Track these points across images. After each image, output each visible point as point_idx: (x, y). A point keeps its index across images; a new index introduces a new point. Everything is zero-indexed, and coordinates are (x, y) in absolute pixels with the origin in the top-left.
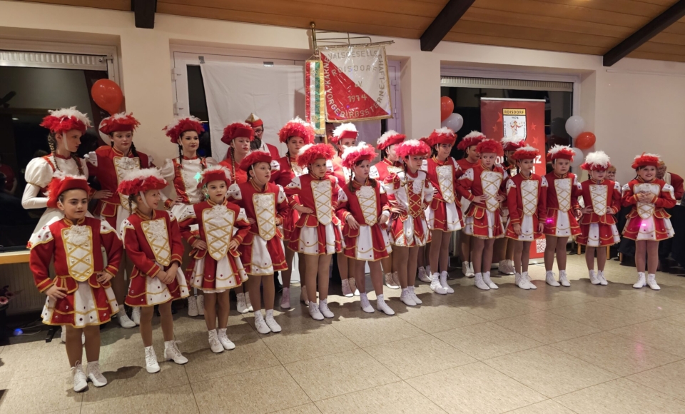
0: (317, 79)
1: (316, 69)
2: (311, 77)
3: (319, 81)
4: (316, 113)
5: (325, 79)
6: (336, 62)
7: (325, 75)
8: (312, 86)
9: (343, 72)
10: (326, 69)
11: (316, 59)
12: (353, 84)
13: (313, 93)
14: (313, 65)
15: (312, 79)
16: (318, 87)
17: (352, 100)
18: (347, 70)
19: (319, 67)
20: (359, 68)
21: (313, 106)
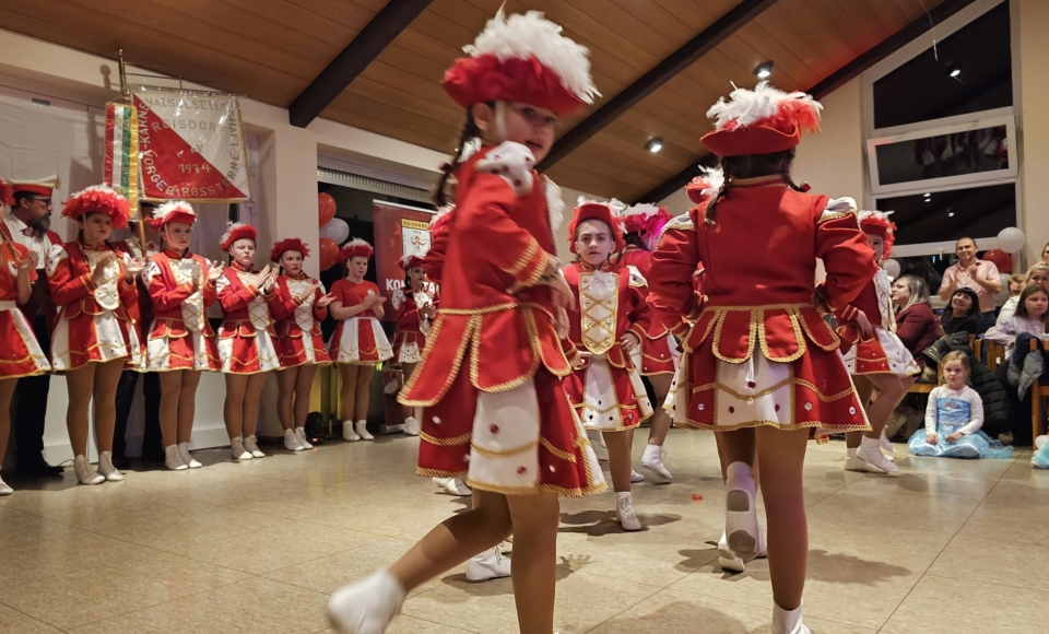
0: (127, 134)
1: (125, 118)
2: (115, 128)
3: (129, 136)
4: (122, 184)
5: (140, 134)
6: (159, 111)
7: (140, 128)
8: (117, 143)
9: (172, 127)
10: (143, 120)
11: (124, 102)
12: (187, 147)
13: (118, 152)
14: (120, 110)
15: (118, 131)
16: (127, 145)
17: (187, 171)
18: (178, 126)
19: (130, 115)
20: (198, 125)
21: (117, 173)
